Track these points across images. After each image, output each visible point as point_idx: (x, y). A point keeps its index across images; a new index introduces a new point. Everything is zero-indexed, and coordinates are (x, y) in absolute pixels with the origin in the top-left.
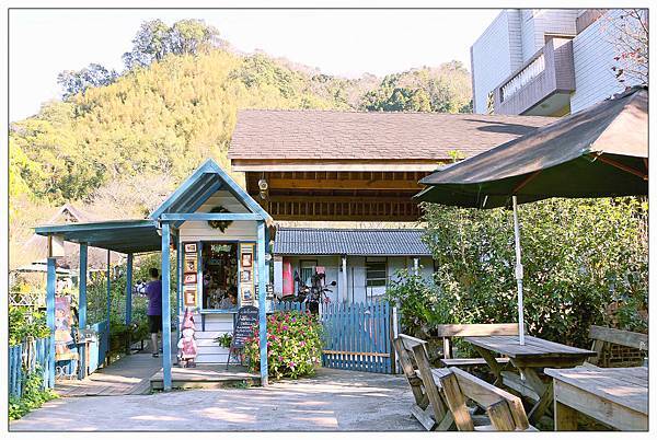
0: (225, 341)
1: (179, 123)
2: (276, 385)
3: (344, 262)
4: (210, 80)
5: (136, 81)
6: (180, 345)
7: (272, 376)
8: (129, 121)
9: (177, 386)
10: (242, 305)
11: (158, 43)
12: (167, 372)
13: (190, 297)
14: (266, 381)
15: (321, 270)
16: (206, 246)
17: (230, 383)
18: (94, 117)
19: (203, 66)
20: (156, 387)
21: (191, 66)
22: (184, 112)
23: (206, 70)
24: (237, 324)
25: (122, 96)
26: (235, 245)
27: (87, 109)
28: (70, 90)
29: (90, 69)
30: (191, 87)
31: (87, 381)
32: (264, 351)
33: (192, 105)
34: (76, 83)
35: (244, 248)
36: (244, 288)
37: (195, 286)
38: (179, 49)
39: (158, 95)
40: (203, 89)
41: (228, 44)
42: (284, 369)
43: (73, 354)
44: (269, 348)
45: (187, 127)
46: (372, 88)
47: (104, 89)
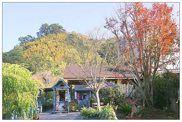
0: (63, 107)
1: (52, 53)
2: (71, 113)
3: (90, 92)
4: (60, 40)
5: (40, 41)
6: (56, 107)
7: (70, 112)
8: (38, 52)
9: (56, 113)
10: (66, 101)
11: (46, 31)
12: (54, 111)
13: (57, 99)
14: (69, 112)
15: (85, 94)
16: (60, 91)
17: (63, 113)
18: (29, 50)
19: (58, 37)
20: (53, 113)
21: (55, 37)
22: (53, 49)
23: (59, 38)
24: (65, 104)
25: (37, 45)
26: (65, 91)
27: (26, 48)
28: (22, 42)
29: (28, 37)
30: (55, 42)
31: (41, 113)
32: (69, 108)
33: (55, 48)
34: (23, 40)
35: (66, 92)
36: (66, 98)
37: (58, 98)
38: (52, 32)
39: (46, 45)
40: (58, 43)
41: (65, 31)
42: (72, 111)
43: (39, 109)
44: (70, 107)
45: (54, 54)
46: (104, 42)
47: (31, 43)
